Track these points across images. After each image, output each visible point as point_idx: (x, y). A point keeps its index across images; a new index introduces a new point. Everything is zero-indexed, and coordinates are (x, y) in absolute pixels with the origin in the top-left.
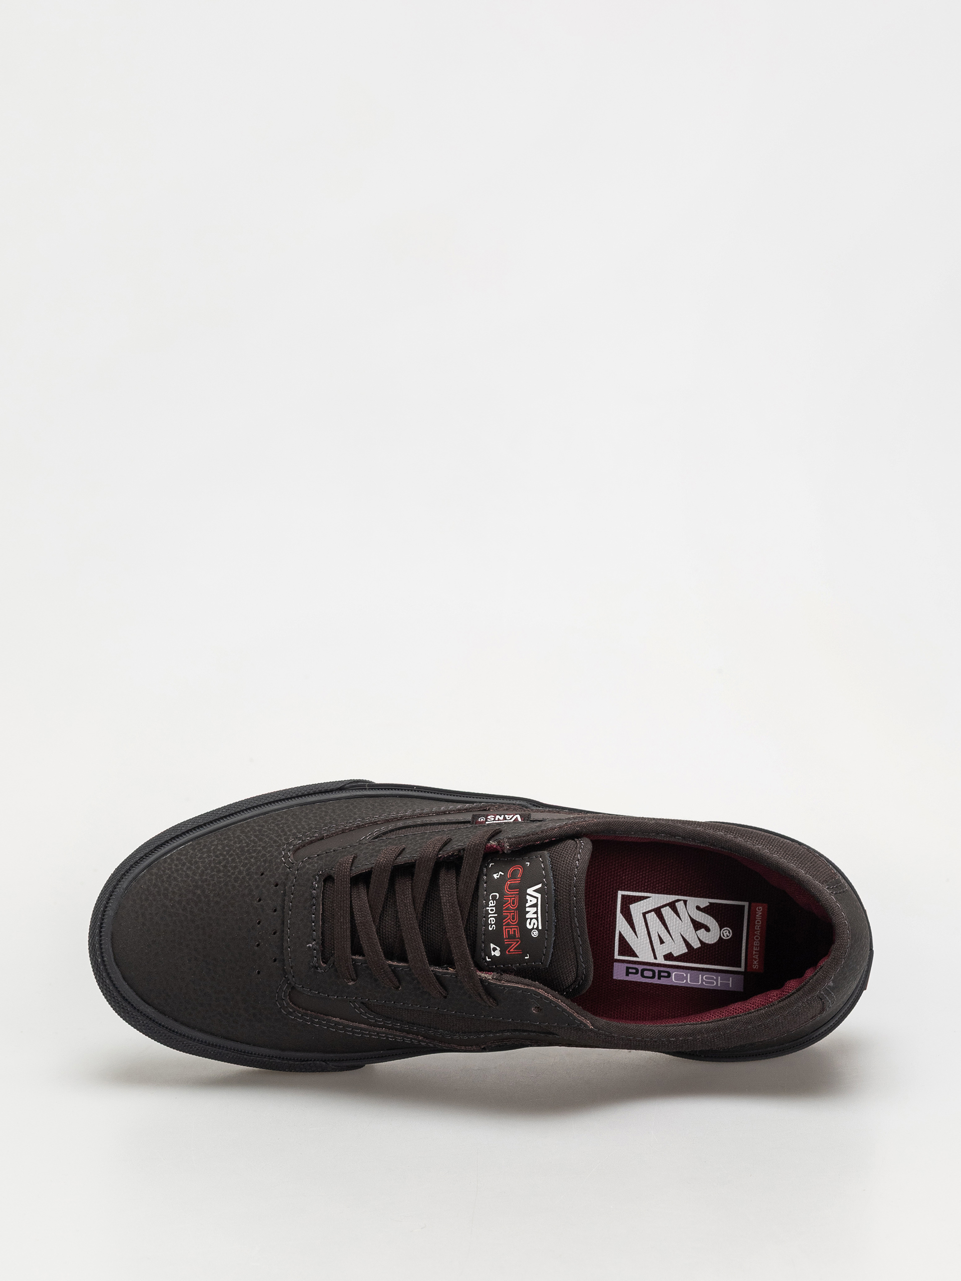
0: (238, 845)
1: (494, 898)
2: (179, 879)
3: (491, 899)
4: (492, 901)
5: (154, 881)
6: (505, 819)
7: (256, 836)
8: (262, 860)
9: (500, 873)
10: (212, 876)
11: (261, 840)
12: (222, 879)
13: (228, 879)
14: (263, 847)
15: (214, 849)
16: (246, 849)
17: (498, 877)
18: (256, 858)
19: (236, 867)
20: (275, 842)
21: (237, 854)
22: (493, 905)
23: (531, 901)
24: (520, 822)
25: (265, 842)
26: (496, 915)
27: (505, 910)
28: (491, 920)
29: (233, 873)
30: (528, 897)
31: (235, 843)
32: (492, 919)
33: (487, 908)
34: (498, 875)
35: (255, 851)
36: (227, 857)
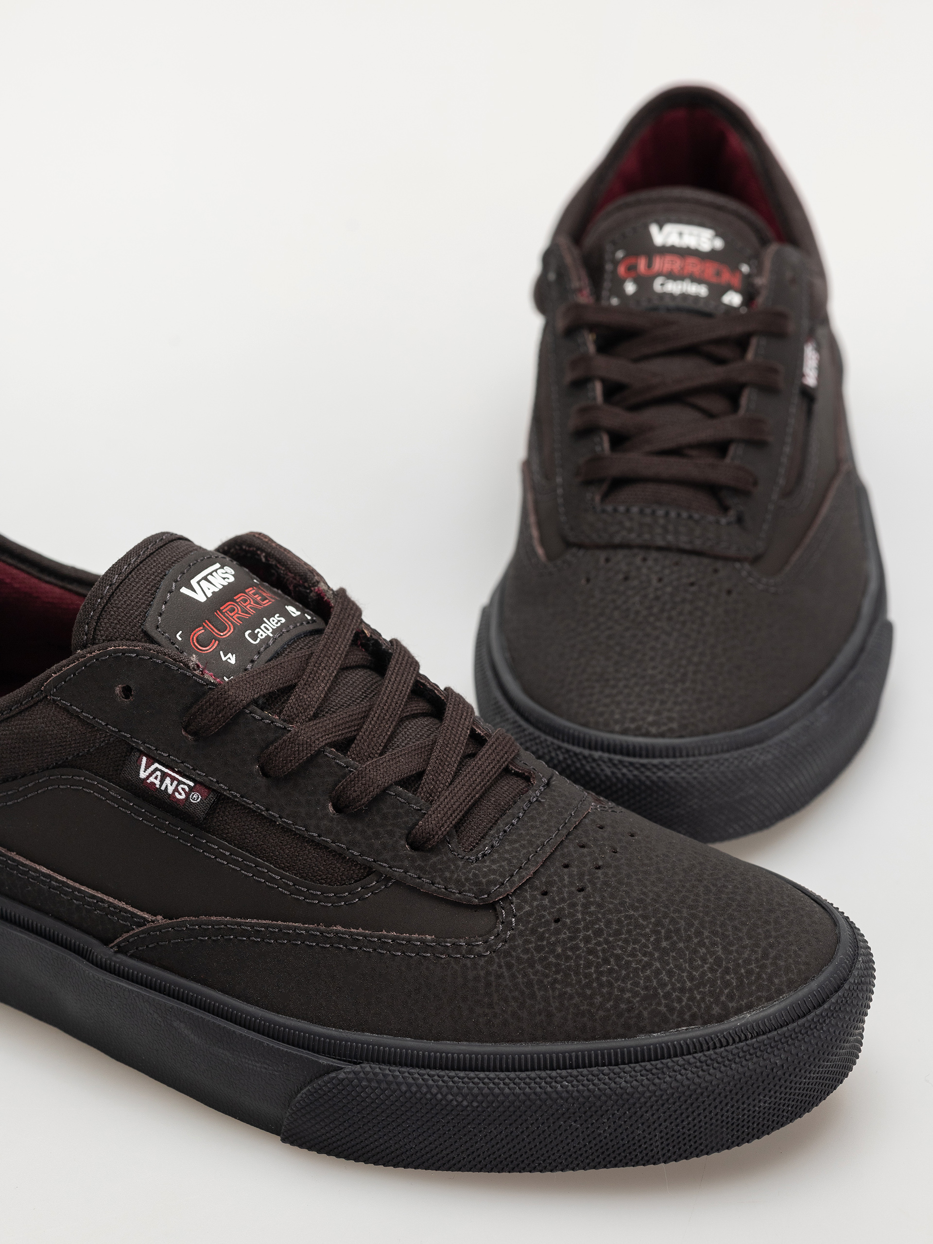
0: (568, 990)
1: (254, 636)
2: (685, 974)
3: (259, 640)
4: (259, 635)
5: (726, 991)
6: (164, 775)
7: (533, 996)
8: (545, 943)
9: (224, 659)
10: (633, 954)
11: (529, 984)
12: (620, 943)
13: (611, 939)
14: (532, 966)
15: (609, 1001)
16: (559, 977)
17: (230, 655)
18: (553, 951)
19: (590, 952)
20: (509, 966)
21: (577, 974)
22: (261, 632)
23: (210, 590)
24: (146, 756)
25: (525, 975)
26: (265, 619)
27: (249, 614)
28: (277, 623)
29: (599, 944)
30: (209, 595)
31: (571, 997)
32: (274, 623)
33: (271, 635)
34: (229, 658)
35: (548, 966)
36: (594, 976)
